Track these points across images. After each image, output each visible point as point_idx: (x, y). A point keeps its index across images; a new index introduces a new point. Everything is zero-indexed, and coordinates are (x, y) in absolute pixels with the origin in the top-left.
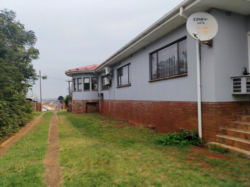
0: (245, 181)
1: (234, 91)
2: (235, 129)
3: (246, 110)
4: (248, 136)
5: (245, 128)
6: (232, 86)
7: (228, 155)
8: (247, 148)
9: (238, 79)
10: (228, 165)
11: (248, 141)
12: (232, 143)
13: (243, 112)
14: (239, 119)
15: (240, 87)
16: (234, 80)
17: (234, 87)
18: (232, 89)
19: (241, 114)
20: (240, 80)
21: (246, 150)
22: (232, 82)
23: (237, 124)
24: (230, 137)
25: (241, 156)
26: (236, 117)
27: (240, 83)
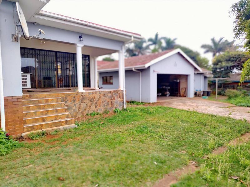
4: (45, 119)
12: (40, 127)
15: (26, 82)
25: (57, 131)
27: (26, 79)
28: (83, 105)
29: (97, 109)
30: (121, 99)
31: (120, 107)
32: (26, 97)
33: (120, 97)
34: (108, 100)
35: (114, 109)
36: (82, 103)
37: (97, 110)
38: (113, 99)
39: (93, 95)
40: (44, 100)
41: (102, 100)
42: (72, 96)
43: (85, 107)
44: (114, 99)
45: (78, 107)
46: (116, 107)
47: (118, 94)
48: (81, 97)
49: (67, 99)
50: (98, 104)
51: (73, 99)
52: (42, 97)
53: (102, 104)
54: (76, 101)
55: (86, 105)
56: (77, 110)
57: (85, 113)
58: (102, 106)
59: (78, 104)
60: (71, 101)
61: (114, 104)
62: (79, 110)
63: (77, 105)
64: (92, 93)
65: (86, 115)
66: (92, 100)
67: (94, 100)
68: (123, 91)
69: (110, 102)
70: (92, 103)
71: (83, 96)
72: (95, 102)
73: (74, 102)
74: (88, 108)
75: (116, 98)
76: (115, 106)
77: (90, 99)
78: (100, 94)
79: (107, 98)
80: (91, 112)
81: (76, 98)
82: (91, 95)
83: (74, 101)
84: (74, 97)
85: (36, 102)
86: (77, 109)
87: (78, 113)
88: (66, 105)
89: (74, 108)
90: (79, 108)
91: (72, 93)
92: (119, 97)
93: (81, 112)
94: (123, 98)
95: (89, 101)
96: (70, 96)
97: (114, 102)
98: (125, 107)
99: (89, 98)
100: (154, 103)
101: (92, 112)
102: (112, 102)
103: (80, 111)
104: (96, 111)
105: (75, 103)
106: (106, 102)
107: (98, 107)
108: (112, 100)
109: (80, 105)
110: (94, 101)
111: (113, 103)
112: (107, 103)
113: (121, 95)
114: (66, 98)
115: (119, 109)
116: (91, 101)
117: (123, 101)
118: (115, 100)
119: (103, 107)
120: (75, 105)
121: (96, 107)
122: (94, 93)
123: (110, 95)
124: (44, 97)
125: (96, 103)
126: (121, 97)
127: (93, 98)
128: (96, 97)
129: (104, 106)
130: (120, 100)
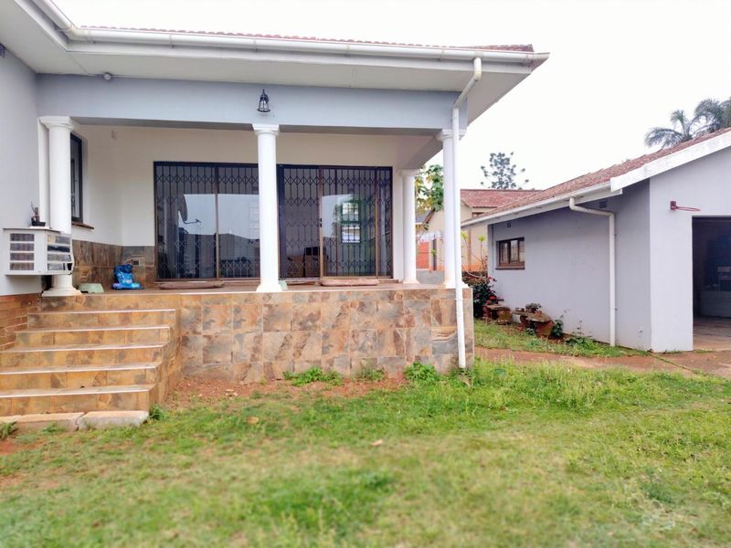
0: (102, 471)
1: (13, 266)
2: (16, 368)
3: (37, 317)
4: (60, 379)
5: (46, 363)
6: (8, 252)
7: (20, 437)
8: (64, 407)
9: (24, 235)
10: (42, 459)
11: (59, 390)
12: (21, 406)
13: (28, 323)
14: (22, 343)
15: (31, 257)
16: (14, 237)
17: (13, 256)
18: (8, 262)
19: (24, 327)
20: (32, 237)
21: (62, 412)
22: (8, 242)
23: (23, 356)
24: (11, 394)
25: (55, 428)
26: (13, 338)
27: (30, 247)
28: (271, 341)
29: (329, 357)
30: (449, 328)
31: (438, 358)
32: (77, 304)
33: (439, 318)
34: (379, 326)
35: (410, 365)
36: (265, 330)
37: (331, 363)
38: (402, 322)
39: (315, 305)
40: (117, 316)
41: (353, 327)
42: (227, 304)
43: (277, 349)
44: (410, 323)
45: (253, 345)
46: (418, 358)
47: (429, 306)
48: (265, 309)
49: (208, 316)
50: (333, 339)
51: (231, 317)
52: (125, 306)
53: (351, 341)
54: (243, 323)
55: (282, 340)
56: (249, 357)
57: (280, 369)
58: (352, 350)
59: (251, 336)
60: (224, 323)
61: (408, 344)
62: (253, 358)
63: (249, 338)
64: (307, 299)
65: (281, 376)
66: (310, 323)
67: (318, 323)
68: (453, 291)
69: (389, 337)
70: (307, 332)
71: (270, 306)
72: (319, 332)
73: (236, 327)
74: (290, 352)
75: (418, 321)
76: (415, 352)
77: (301, 319)
78: (342, 303)
79: (377, 316)
80: (302, 367)
81: (245, 314)
82: (306, 306)
83: (238, 324)
84: (238, 310)
85: (90, 321)
86: (248, 354)
87: (250, 366)
88: (204, 336)
89: (236, 348)
90: (256, 350)
91: (230, 296)
92: (433, 318)
93: (261, 363)
94: (454, 322)
95: (296, 326)
96: (222, 305)
97: (408, 335)
98: (463, 363)
99: (296, 314)
100: (677, 353)
101: (307, 367)
102: (396, 337)
103: (257, 360)
104: (324, 365)
105: (240, 331)
106: (370, 335)
107: (334, 353)
108: (398, 325)
109: (258, 339)
110: (316, 326)
111: (404, 338)
112: (375, 340)
113: (444, 307)
114: (207, 311)
115: (436, 366)
116: (303, 327)
117: (456, 336)
118: (415, 331)
119: (356, 353)
120: (239, 337)
121: (325, 350)
122: (319, 298)
123: (389, 307)
124: (132, 306)
125: (326, 336)
126: (446, 317)
127: (313, 317)
128: (324, 314)
129: (361, 349)
130: (437, 329)
